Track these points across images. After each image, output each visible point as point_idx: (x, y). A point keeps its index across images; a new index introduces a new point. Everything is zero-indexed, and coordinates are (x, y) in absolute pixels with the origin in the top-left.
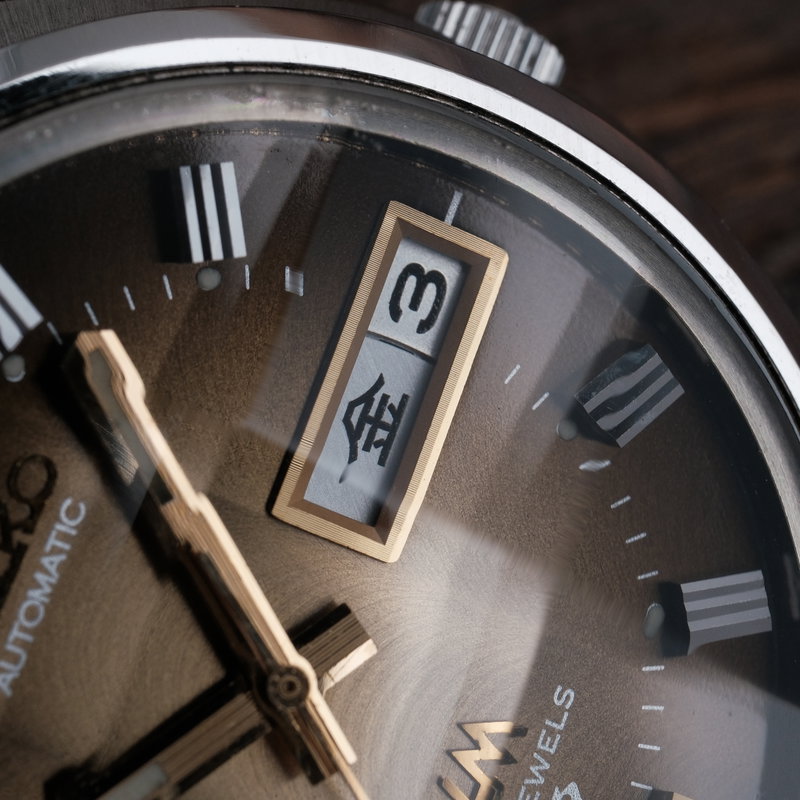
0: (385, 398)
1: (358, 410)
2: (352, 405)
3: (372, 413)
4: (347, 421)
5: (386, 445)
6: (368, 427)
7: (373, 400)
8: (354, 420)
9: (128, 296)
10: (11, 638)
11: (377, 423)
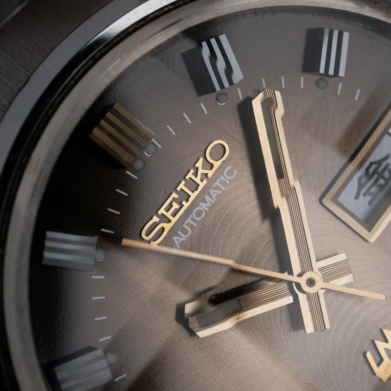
0: (388, 165)
1: (374, 167)
2: (371, 164)
3: (380, 170)
4: (367, 170)
5: (382, 187)
6: (376, 176)
7: (382, 164)
8: (371, 171)
9: (283, 81)
10: (186, 222)
11: (381, 176)
